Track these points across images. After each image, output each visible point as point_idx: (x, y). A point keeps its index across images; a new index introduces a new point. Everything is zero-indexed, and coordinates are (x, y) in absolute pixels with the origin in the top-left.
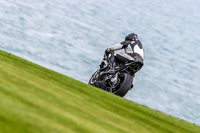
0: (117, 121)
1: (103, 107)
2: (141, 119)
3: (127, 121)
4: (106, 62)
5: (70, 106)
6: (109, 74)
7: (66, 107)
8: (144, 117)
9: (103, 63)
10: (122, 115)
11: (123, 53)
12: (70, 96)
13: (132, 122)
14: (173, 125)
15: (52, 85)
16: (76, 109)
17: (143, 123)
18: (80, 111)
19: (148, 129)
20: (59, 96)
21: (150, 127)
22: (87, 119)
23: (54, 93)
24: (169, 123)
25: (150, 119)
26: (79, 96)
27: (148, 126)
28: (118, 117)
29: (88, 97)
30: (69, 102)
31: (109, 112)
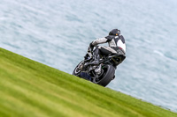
0: (61, 93)
1: (49, 81)
2: (83, 92)
3: (71, 93)
4: (90, 54)
5: (20, 80)
6: (93, 65)
7: (16, 81)
8: (85, 89)
9: (87, 55)
10: (66, 88)
11: (107, 47)
12: (20, 71)
13: (74, 94)
14: (111, 96)
15: (4, 62)
16: (25, 82)
17: (84, 95)
18: (29, 84)
19: (89, 100)
20: (10, 71)
21: (91, 98)
22: (34, 91)
23: (5, 68)
24: (107, 95)
25: (90, 92)
26: (27, 72)
27: (88, 97)
28: (62, 89)
29: (35, 73)
30: (18, 77)
31: (54, 85)
